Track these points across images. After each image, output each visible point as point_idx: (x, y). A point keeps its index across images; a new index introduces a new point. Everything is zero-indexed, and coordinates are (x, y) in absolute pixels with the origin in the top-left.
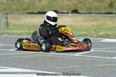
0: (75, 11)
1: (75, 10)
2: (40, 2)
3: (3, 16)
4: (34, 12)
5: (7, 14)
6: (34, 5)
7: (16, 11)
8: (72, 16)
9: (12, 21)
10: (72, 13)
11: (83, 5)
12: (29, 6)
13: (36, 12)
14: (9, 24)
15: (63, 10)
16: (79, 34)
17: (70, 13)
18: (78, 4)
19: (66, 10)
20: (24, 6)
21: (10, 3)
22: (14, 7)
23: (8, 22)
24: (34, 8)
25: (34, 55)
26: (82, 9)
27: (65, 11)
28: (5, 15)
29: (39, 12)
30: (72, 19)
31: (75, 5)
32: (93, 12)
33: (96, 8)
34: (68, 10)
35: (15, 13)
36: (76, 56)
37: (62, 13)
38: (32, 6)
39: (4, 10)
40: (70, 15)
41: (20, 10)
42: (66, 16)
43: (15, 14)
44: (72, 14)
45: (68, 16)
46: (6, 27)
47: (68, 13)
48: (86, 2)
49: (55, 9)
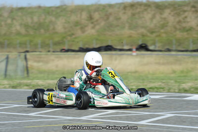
0: (143, 47)
1: (142, 44)
2: (83, 32)
3: (19, 56)
4: (73, 48)
5: (27, 52)
6: (74, 36)
7: (42, 47)
8: (137, 55)
10: (137, 49)
11: (157, 36)
12: (64, 37)
13: (77, 49)
14: (29, 69)
15: (123, 46)
17: (134, 50)
18: (149, 34)
19: (127, 44)
23: (29, 66)
24: (73, 41)
26: (154, 44)
27: (126, 47)
29: (81, 48)
30: (138, 60)
31: (143, 36)
32: (174, 48)
33: (179, 42)
34: (132, 46)
35: (40, 50)
37: (121, 50)
38: (69, 38)
40: (134, 54)
41: (48, 45)
42: (128, 55)
43: (40, 52)
44: (138, 52)
45: (131, 55)
47: (130, 50)
48: (162, 31)
49: (110, 43)
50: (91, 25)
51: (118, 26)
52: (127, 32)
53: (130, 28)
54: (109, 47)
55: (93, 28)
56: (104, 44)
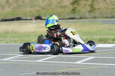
0: (39, 18)
1: (38, 16)
2: (3, 10)
8: (36, 22)
10: (36, 19)
11: (46, 11)
15: (27, 17)
17: (33, 19)
18: (42, 10)
19: (29, 16)
26: (45, 16)
27: (29, 18)
29: (2, 19)
31: (39, 11)
34: (32, 17)
37: (26, 20)
40: (34, 22)
45: (32, 22)
47: (31, 19)
48: (49, 8)
49: (19, 16)
51: (23, 6)
52: (29, 9)
53: (31, 7)
54: (19, 18)
55: (9, 7)
56: (16, 17)
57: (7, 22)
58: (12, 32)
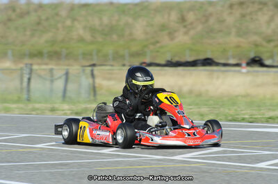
0: (256, 62)
1: (255, 57)
2: (172, 39)
3: (84, 71)
4: (158, 61)
5: (94, 65)
6: (158, 45)
7: (114, 59)
8: (248, 72)
9: (105, 83)
10: (249, 64)
11: (276, 46)
12: (145, 46)
13: (163, 62)
14: (97, 89)
15: (228, 59)
16: (267, 116)
17: (244, 65)
18: (264, 43)
19: (234, 57)
20: (134, 49)
21: (100, 39)
22: (109, 50)
23: (97, 85)
24: (158, 52)
25: (159, 164)
26: (272, 57)
27: (232, 61)
28: (90, 68)
29: (168, 61)
30: (249, 79)
31: (257, 45)
34: (240, 59)
35: (112, 63)
36: (261, 169)
37: (225, 65)
38: (152, 47)
39: (86, 55)
40: (244, 70)
41: (123, 57)
42: (235, 71)
43: (112, 66)
44: (249, 69)
45: (239, 72)
46: (92, 98)
47: (238, 65)
49: (209, 55)
50: (183, 30)
51: (221, 31)
52: (233, 39)
53: (239, 34)
54: (209, 61)
55: (186, 33)
56: (202, 57)
57: (180, 69)
58: (191, 92)
